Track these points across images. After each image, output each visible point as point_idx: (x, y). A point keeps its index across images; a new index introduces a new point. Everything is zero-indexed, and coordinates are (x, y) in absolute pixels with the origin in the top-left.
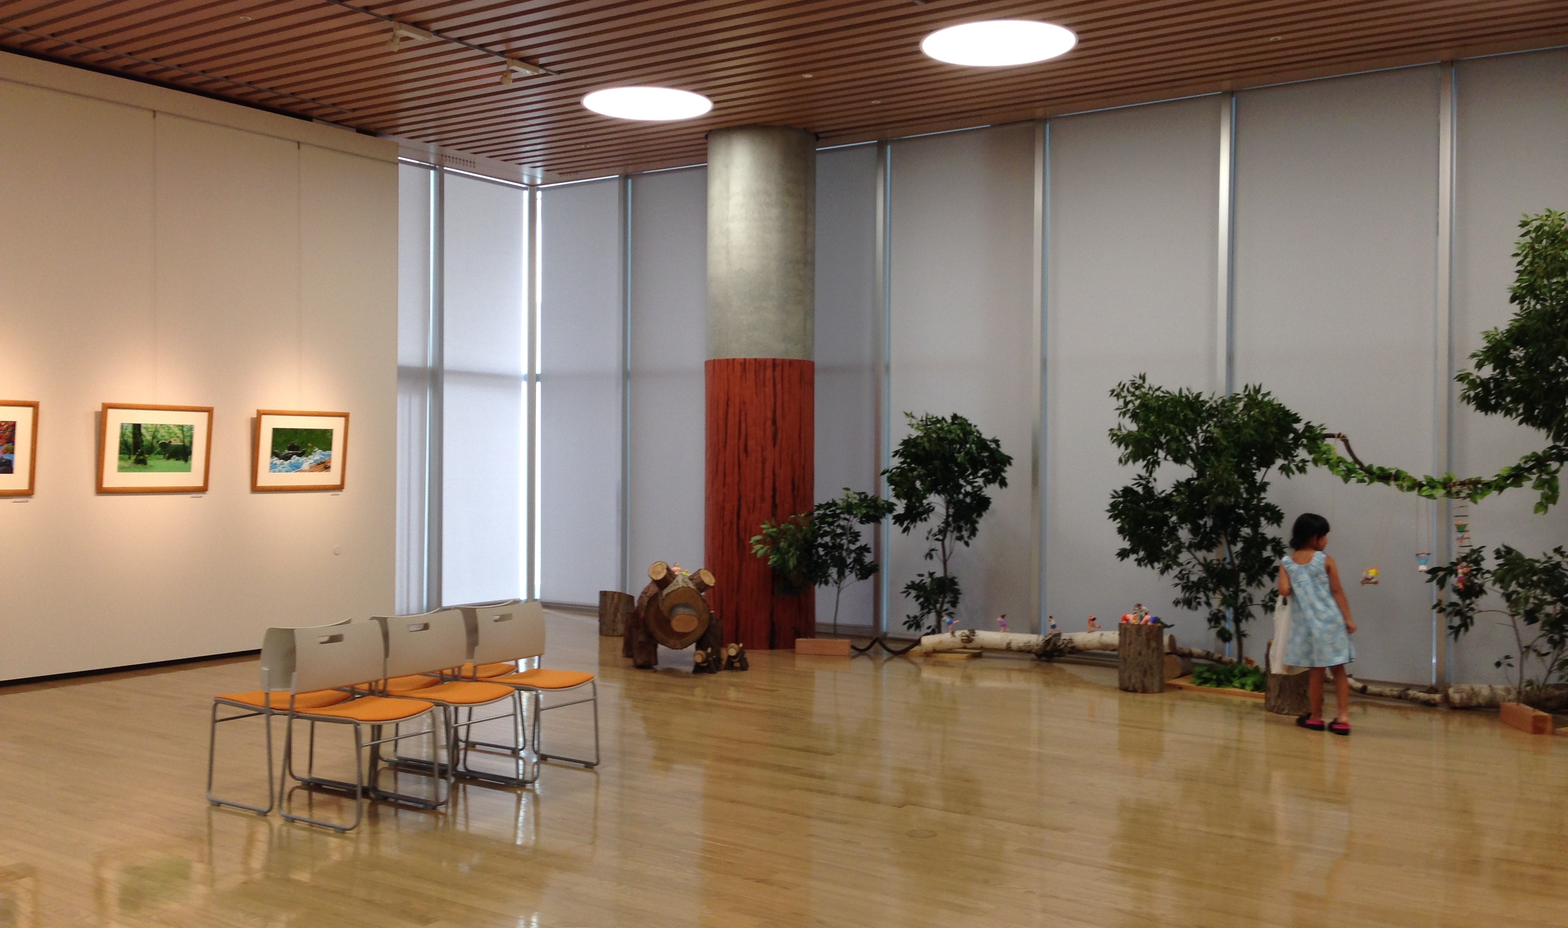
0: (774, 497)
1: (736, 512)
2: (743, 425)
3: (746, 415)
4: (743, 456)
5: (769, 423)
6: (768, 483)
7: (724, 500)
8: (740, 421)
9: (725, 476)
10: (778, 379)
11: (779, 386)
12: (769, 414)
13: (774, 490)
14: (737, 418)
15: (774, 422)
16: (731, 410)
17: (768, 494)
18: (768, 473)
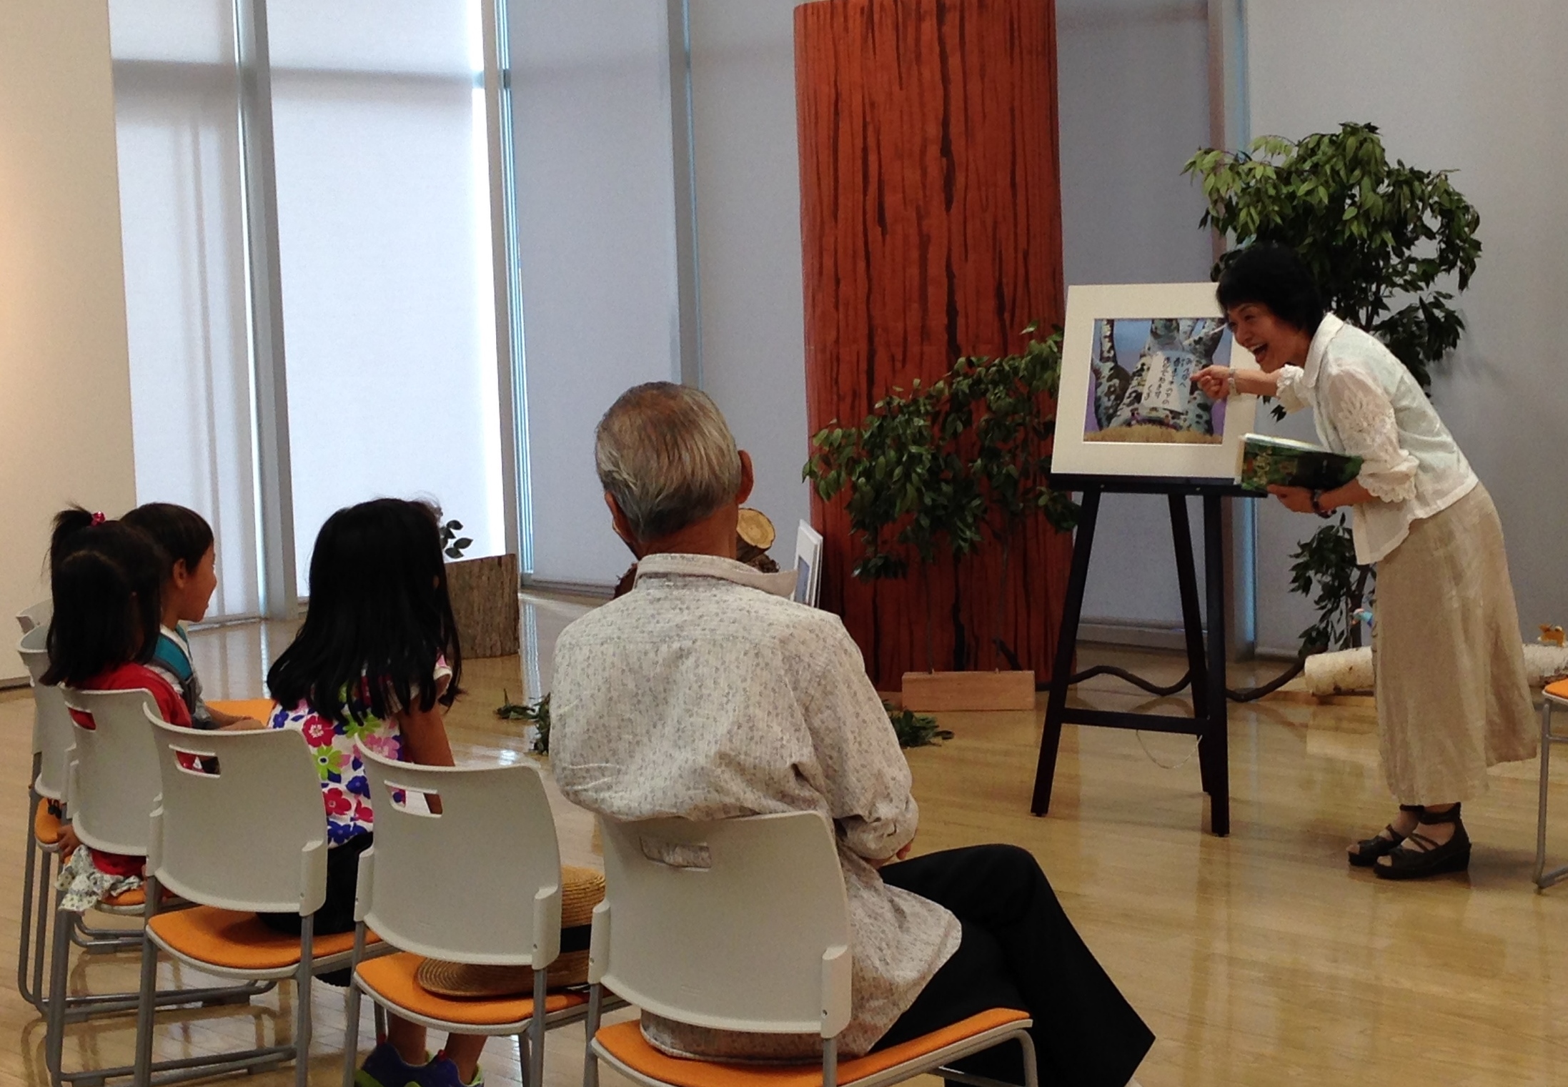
0: (951, 328)
1: (863, 366)
2: (873, 158)
3: (878, 133)
4: (875, 232)
5: (934, 150)
6: (936, 295)
7: (837, 341)
8: (865, 150)
9: (838, 282)
10: (952, 40)
11: (954, 62)
12: (933, 130)
13: (952, 312)
14: (859, 143)
15: (946, 150)
16: (844, 126)
17: (938, 320)
18: (936, 269)
